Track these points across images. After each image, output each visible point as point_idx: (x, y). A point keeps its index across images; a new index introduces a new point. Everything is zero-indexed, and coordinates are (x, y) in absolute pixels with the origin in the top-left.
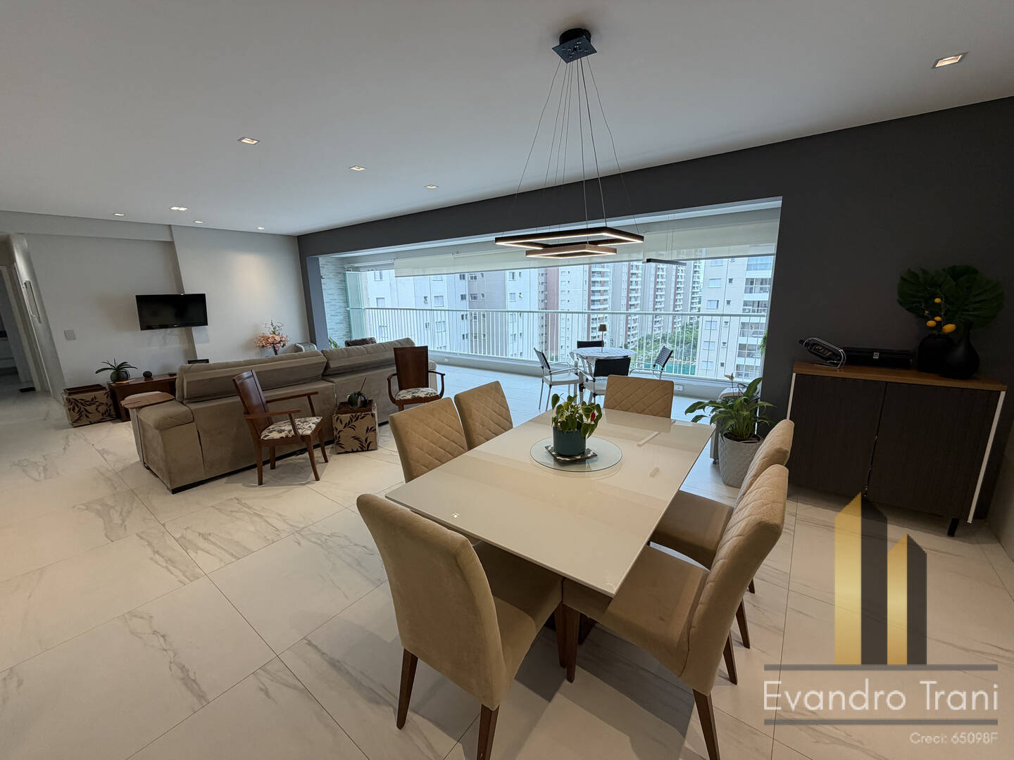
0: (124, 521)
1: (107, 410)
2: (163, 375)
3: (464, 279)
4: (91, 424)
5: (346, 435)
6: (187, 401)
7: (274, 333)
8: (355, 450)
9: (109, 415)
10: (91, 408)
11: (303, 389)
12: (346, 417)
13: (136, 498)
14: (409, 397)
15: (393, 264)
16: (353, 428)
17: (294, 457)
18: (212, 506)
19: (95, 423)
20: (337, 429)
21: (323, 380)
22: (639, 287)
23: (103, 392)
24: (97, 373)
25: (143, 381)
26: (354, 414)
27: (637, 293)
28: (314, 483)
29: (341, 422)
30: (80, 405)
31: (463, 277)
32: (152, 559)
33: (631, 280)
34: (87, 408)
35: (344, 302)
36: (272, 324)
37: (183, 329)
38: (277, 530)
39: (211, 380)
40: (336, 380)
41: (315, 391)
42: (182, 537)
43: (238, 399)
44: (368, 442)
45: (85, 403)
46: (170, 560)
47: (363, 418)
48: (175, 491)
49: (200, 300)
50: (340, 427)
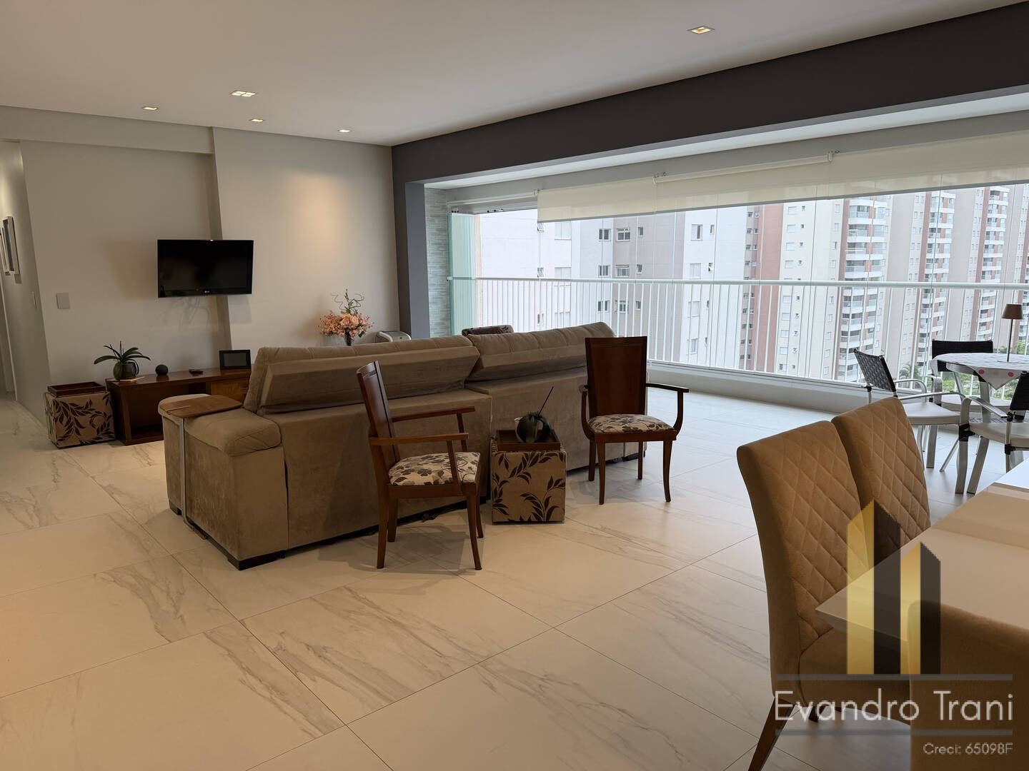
0: (177, 610)
1: (105, 424)
2: (184, 372)
3: (606, 238)
4: (82, 444)
5: (512, 490)
6: (265, 410)
7: (348, 311)
8: (526, 520)
9: (107, 433)
10: (83, 420)
11: (445, 402)
12: (515, 457)
13: (184, 571)
14: (619, 429)
15: (535, 199)
16: (526, 477)
17: (418, 523)
18: (311, 598)
19: (87, 444)
20: (498, 478)
21: (466, 388)
22: (947, 255)
23: (102, 394)
24: (96, 362)
25: (155, 381)
26: (530, 453)
27: (940, 267)
28: (474, 574)
29: (507, 466)
30: (70, 413)
31: (604, 234)
32: (243, 682)
33: (929, 241)
34: (80, 419)
35: (441, 267)
36: (346, 297)
37: (214, 297)
38: (441, 655)
39: (309, 375)
40: (493, 390)
41: (468, 406)
42: (280, 647)
43: (362, 409)
44: (549, 507)
45: (78, 410)
46: (274, 687)
47: (544, 460)
48: (243, 565)
49: (243, 250)
50: (504, 473)
